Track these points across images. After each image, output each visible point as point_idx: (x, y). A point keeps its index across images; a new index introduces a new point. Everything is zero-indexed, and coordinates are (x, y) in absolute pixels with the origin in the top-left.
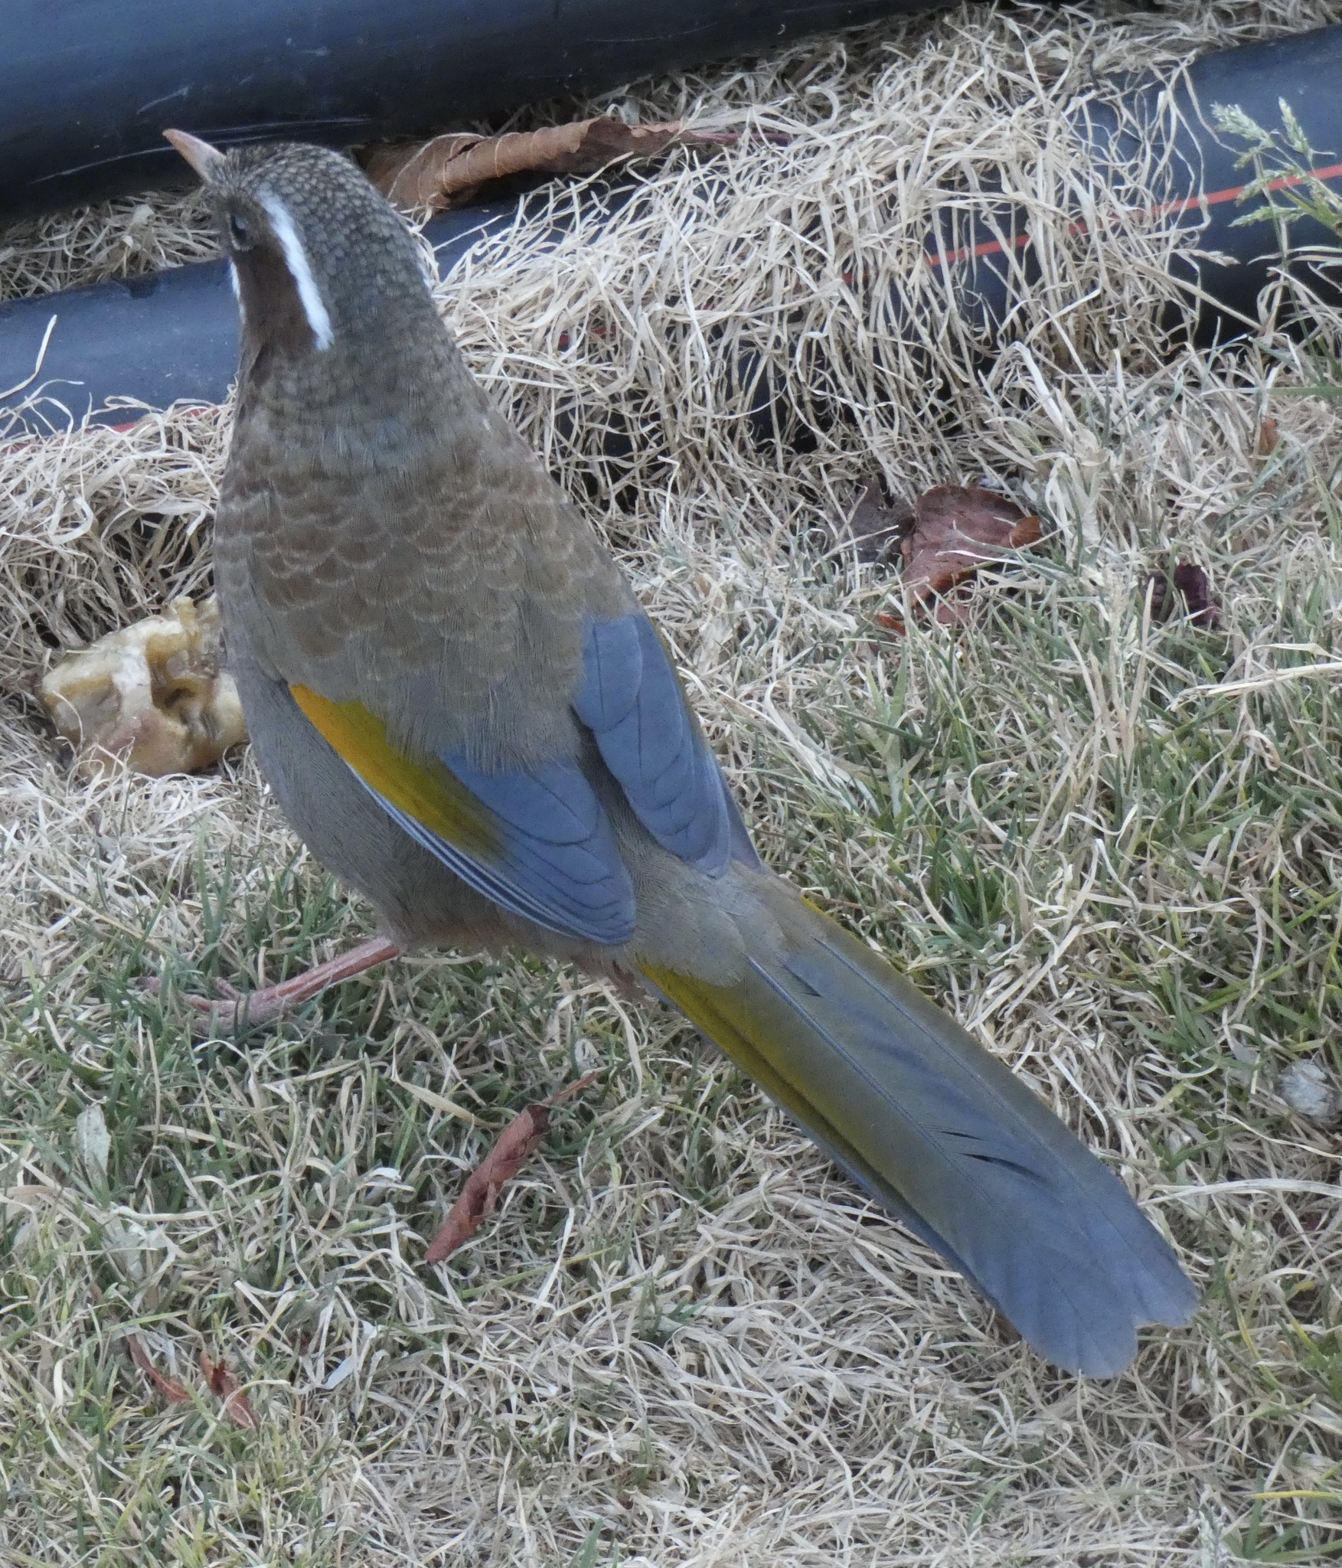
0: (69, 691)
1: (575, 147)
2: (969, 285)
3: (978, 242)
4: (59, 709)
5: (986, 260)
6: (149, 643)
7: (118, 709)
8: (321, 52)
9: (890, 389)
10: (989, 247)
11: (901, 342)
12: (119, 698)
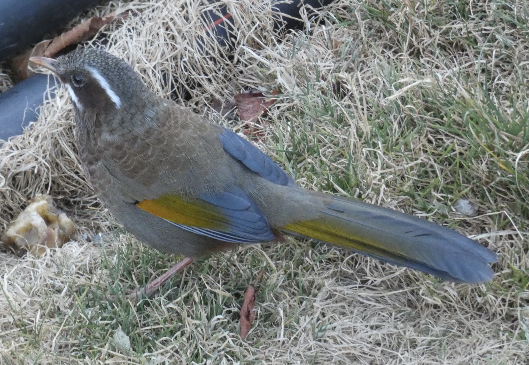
0: (18, 232)
1: (88, 29)
2: (216, 35)
3: (214, 21)
4: (17, 240)
5: (220, 25)
6: (37, 209)
7: (37, 231)
8: (2, 24)
9: (208, 72)
10: (219, 21)
11: (206, 57)
12: (37, 228)
